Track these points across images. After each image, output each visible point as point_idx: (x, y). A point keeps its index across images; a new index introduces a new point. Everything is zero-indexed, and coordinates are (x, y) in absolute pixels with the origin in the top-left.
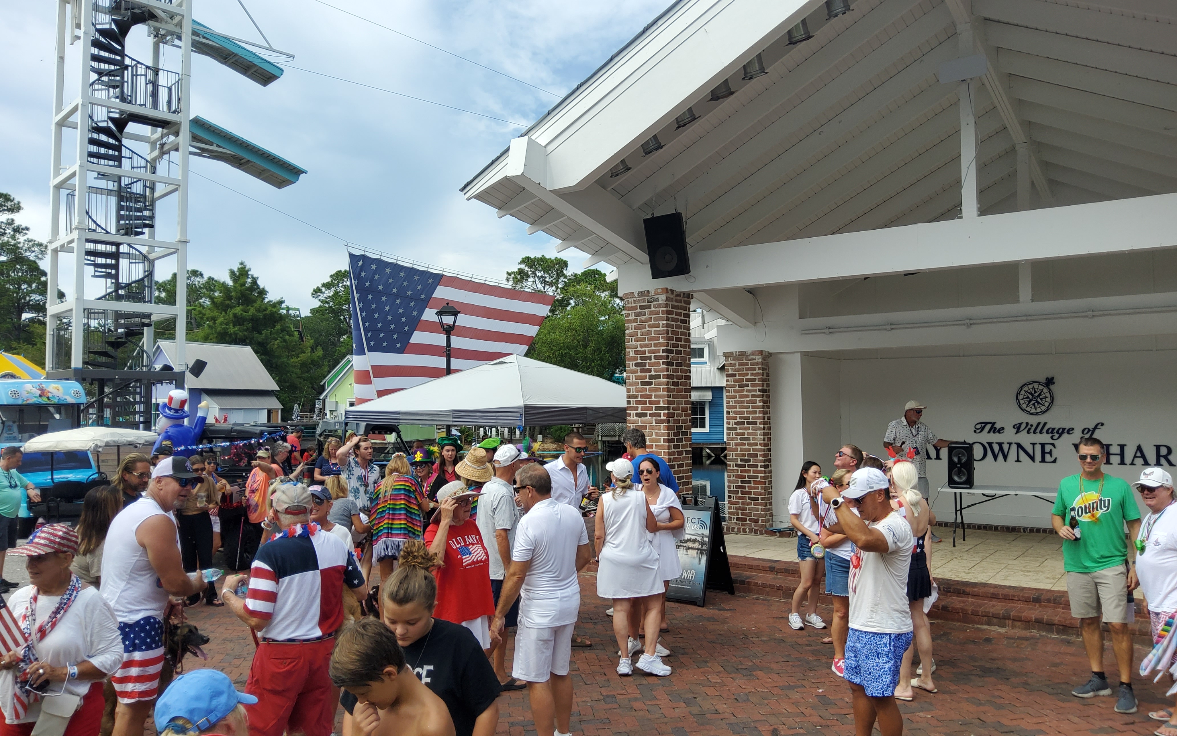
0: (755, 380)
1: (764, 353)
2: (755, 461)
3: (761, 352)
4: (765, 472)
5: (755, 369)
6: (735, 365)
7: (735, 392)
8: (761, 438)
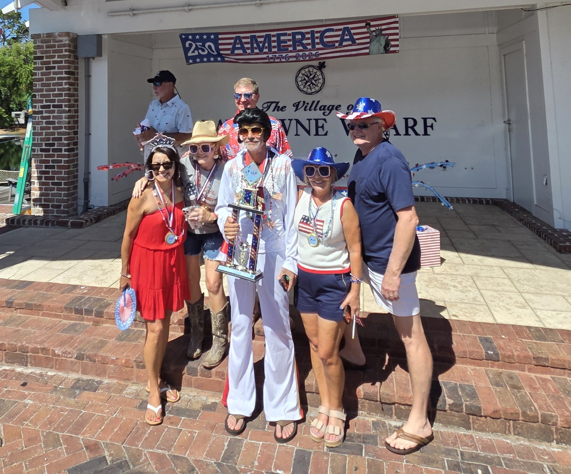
0: (61, 62)
1: (71, 36)
2: (59, 145)
3: (68, 34)
4: (69, 156)
5: (61, 51)
6: (42, 47)
7: (43, 74)
8: (66, 121)
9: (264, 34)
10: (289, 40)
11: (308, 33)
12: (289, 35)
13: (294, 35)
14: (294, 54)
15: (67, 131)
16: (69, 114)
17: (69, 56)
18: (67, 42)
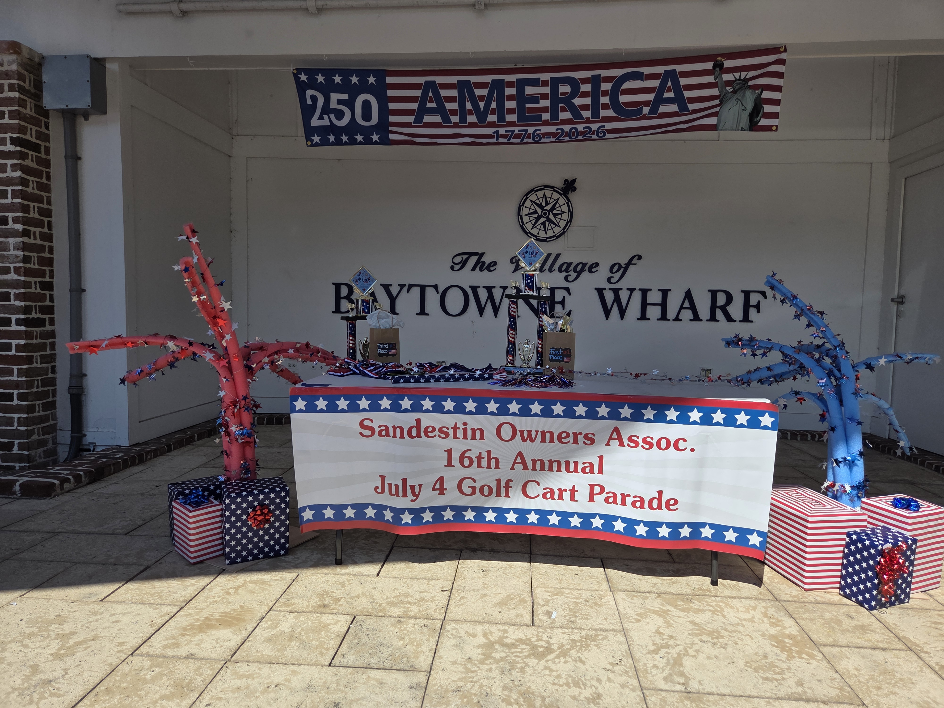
1: (24, 54)
8: (17, 257)
9: (488, 79)
10: (544, 96)
11: (585, 81)
12: (545, 83)
13: (555, 83)
14: (552, 129)
15: (22, 278)
16: (25, 239)
17: (22, 103)
18: (14, 67)
